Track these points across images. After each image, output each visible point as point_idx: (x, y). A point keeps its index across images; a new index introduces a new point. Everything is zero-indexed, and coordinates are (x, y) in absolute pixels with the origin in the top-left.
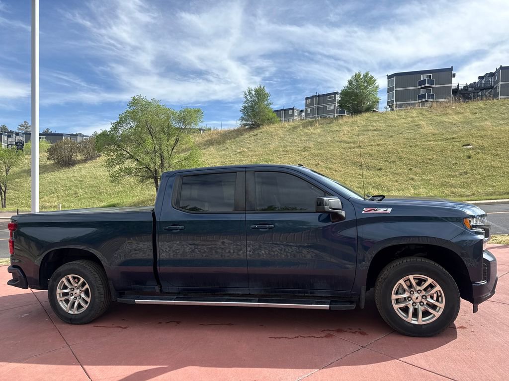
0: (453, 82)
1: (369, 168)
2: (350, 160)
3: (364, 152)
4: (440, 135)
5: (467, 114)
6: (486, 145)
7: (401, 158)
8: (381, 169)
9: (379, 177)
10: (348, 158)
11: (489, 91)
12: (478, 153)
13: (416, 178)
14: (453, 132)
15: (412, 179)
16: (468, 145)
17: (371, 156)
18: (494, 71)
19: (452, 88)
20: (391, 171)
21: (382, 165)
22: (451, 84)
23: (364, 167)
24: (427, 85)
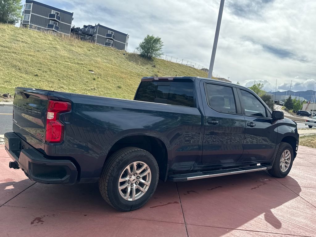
0: (72, 24)
1: (27, 73)
2: (9, 62)
3: (20, 58)
4: (72, 60)
5: (85, 49)
6: (102, 73)
7: (51, 70)
8: (37, 75)
9: (38, 82)
10: (6, 60)
11: (89, 37)
12: (98, 78)
13: (65, 87)
14: (81, 60)
15: (62, 87)
16: (92, 71)
17: (27, 63)
18: (94, 25)
19: (71, 27)
20: (45, 78)
21: (37, 72)
22: (71, 24)
23: (23, 71)
24: (55, 19)
